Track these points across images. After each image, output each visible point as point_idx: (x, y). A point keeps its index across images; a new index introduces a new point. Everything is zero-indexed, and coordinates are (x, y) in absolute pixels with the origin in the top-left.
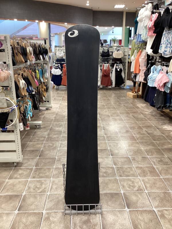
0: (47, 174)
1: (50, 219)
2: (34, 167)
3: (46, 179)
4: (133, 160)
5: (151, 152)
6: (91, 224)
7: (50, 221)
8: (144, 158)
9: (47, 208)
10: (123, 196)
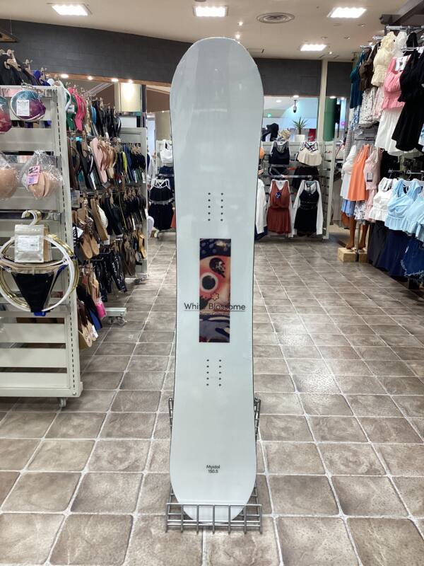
0: (142, 427)
1: (151, 533)
2: (109, 412)
3: (139, 439)
4: (352, 402)
5: (398, 386)
6: (255, 546)
7: (152, 538)
8: (380, 399)
9: (144, 505)
10: (332, 485)
